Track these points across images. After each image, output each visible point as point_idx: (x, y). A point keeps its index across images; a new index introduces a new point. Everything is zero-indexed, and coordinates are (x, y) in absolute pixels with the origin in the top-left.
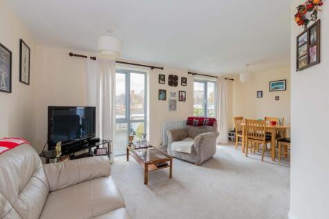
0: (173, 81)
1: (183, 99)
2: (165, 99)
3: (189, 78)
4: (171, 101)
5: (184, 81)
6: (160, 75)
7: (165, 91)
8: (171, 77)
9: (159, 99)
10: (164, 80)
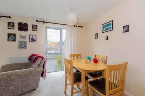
0: (23, 27)
1: (33, 40)
2: (14, 40)
3: (40, 25)
4: (20, 42)
5: (35, 27)
6: (8, 22)
7: (14, 35)
8: (20, 24)
9: (8, 40)
10: (13, 26)
